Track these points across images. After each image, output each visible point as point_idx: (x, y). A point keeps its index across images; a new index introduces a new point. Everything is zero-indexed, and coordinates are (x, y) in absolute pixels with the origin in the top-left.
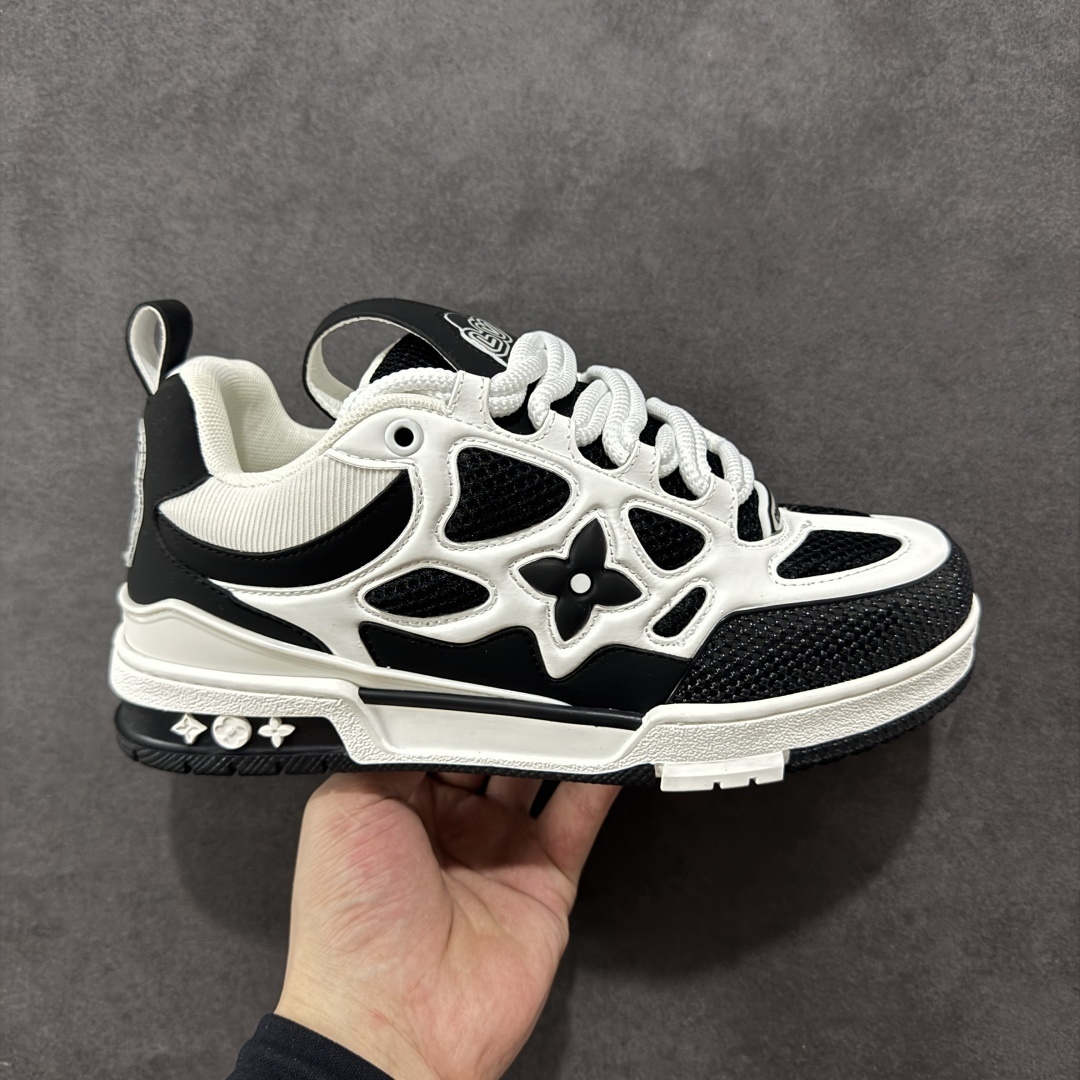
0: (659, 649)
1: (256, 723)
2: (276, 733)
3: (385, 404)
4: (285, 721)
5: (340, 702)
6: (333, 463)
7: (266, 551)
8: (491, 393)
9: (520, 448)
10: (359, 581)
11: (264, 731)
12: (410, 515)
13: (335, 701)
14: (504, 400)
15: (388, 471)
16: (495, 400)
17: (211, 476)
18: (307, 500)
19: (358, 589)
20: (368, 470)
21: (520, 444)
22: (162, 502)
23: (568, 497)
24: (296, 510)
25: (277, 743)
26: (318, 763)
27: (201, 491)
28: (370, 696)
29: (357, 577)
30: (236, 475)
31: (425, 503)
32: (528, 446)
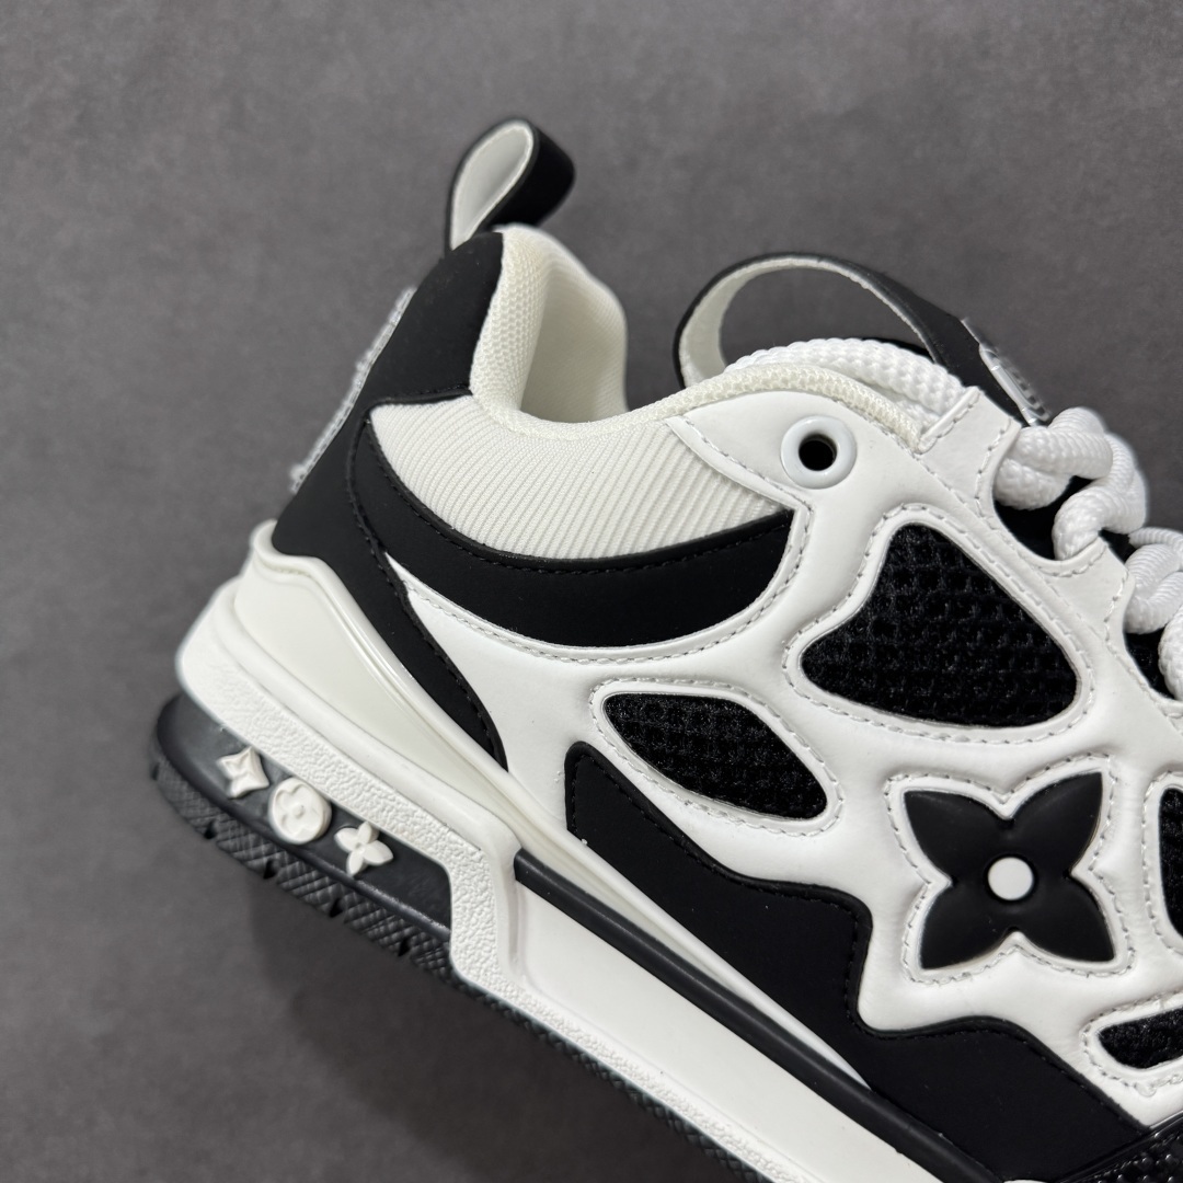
0: (1094, 1076)
1: (338, 817)
2: (360, 850)
3: (812, 381)
4: (382, 837)
5: (478, 855)
6: (673, 440)
7: (490, 544)
8: (1011, 452)
9: (1018, 572)
10: (613, 668)
11: (345, 838)
12: (757, 594)
13: (472, 849)
14: (1030, 475)
15: (759, 497)
16: (1015, 467)
17: (470, 393)
18: (596, 487)
19: (600, 682)
20: (725, 479)
21: (1024, 565)
22: (380, 404)
23: (1066, 707)
24: (570, 496)
25: (353, 867)
26: (395, 936)
27: (440, 411)
28: (529, 873)
29: (611, 659)
30: (507, 411)
31: (795, 585)
32: (1035, 575)
